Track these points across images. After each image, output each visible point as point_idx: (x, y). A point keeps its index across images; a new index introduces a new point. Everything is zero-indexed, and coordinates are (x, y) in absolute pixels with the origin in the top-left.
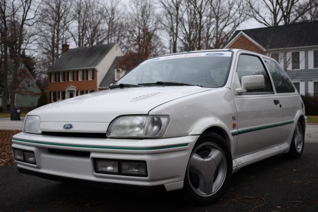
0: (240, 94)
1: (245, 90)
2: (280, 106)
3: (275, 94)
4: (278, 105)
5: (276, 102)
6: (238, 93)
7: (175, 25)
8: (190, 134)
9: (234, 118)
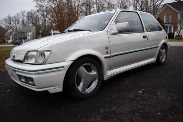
0: (115, 34)
1: (118, 32)
2: (148, 39)
3: (145, 33)
4: (146, 38)
5: (144, 37)
6: (113, 33)
7: (136, 3)
8: (67, 60)
9: (107, 48)
